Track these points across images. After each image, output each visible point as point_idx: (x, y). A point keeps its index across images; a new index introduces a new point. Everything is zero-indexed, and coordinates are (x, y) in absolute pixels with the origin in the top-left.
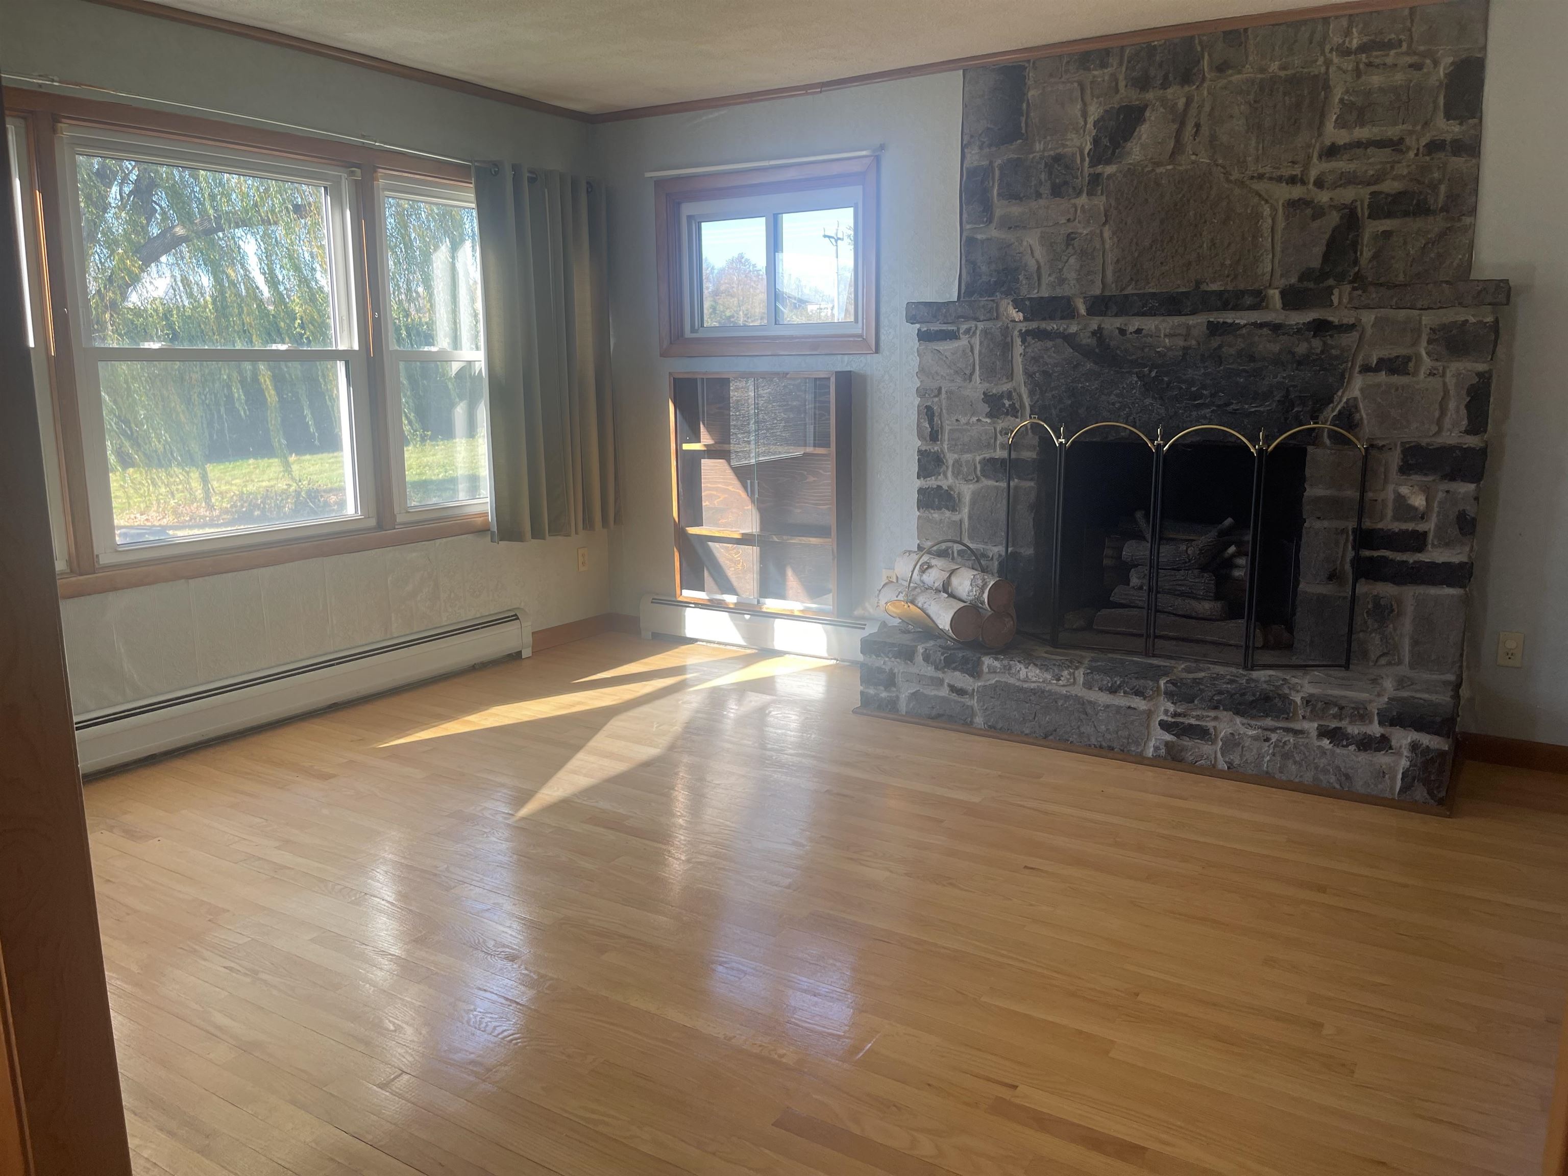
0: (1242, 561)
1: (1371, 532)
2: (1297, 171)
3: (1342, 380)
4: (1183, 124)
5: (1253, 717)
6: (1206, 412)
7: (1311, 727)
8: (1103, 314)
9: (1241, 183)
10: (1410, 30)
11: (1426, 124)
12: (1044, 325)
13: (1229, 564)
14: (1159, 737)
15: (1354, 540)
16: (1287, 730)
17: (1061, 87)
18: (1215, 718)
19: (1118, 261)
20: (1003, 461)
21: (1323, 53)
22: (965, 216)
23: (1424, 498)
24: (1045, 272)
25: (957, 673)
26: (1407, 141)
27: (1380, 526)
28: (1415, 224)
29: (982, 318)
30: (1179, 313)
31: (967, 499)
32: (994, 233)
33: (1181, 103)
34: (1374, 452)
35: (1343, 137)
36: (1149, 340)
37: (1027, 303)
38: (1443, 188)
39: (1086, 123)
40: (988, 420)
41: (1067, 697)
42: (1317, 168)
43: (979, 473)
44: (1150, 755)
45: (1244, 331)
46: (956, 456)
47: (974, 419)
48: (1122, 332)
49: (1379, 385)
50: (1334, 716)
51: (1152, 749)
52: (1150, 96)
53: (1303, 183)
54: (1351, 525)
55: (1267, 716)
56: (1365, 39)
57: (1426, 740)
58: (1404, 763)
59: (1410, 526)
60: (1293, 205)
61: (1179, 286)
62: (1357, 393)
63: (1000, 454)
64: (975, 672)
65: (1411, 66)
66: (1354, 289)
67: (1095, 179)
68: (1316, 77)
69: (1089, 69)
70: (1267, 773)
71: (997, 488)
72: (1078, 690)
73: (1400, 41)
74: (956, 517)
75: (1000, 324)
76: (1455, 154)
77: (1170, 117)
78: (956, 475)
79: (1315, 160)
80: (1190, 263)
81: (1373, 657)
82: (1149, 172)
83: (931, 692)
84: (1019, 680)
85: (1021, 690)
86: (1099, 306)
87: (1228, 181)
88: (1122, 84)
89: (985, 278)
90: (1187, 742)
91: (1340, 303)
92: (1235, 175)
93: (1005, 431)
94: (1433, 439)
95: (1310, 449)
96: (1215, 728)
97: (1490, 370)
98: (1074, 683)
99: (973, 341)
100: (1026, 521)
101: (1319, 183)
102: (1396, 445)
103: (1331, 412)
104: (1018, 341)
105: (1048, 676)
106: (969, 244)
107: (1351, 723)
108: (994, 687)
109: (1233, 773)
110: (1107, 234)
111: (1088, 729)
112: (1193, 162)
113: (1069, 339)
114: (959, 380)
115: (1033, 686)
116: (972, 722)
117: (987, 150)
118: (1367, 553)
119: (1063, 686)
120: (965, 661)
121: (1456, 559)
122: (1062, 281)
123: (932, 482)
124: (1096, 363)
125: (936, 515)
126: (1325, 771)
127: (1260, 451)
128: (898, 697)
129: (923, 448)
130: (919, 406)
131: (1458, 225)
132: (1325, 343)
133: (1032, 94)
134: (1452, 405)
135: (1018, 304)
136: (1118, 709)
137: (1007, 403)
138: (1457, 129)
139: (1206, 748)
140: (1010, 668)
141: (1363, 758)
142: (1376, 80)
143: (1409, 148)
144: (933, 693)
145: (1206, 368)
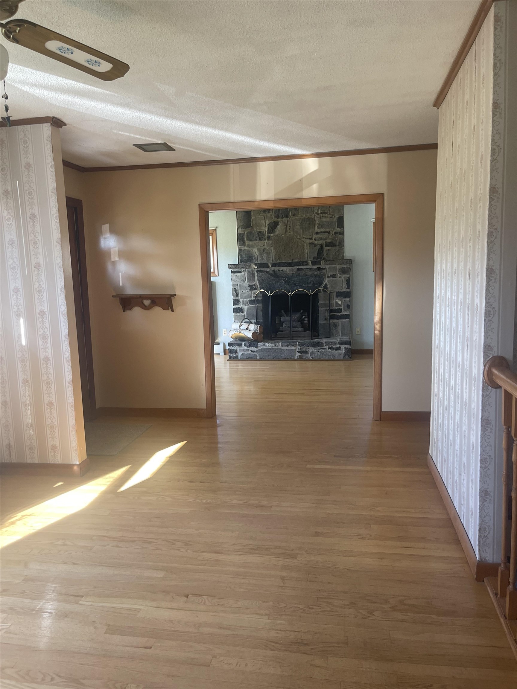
0: (306, 319)
1: (332, 309)
2: (311, 237)
3: (324, 279)
4: (287, 226)
5: (316, 347)
6: (298, 287)
7: (327, 347)
8: (275, 267)
9: (300, 239)
10: (329, 210)
11: (334, 229)
12: (261, 269)
13: (303, 320)
14: (298, 354)
15: (329, 311)
16: (322, 349)
17: (259, 216)
18: (309, 349)
19: (275, 255)
20: (254, 300)
21: (314, 214)
22: (239, 244)
23: (341, 302)
24: (259, 257)
25: (252, 348)
26: (331, 232)
27: (333, 308)
28: (334, 248)
29: (247, 268)
30: (291, 266)
31: (246, 310)
32: (246, 248)
33: (286, 222)
34: (331, 293)
35: (319, 231)
36: (285, 272)
37: (258, 264)
38: (338, 241)
39: (266, 225)
40: (250, 291)
41: (278, 349)
42: (314, 236)
43: (248, 303)
44: (296, 358)
45: (304, 270)
46: (242, 300)
47: (247, 291)
48: (279, 270)
49: (331, 280)
50: (331, 344)
51: (296, 357)
52: (279, 220)
53: (312, 239)
54: (328, 308)
55: (318, 347)
56: (321, 211)
57: (347, 346)
58: (344, 352)
59: (339, 308)
60: (310, 243)
61: (289, 260)
62: (327, 282)
63: (253, 299)
64: (257, 347)
65: (330, 217)
66: (325, 261)
67: (269, 237)
68: (313, 218)
69: (266, 213)
70: (319, 358)
71: (253, 306)
72: (280, 347)
73: (328, 212)
74: (243, 314)
75: (251, 269)
76: (340, 235)
77: (284, 224)
78: (243, 304)
79: (314, 235)
80: (291, 255)
81: (334, 335)
82: (280, 236)
83: (246, 353)
84: (267, 347)
85: (267, 349)
86: (274, 265)
87: (297, 238)
88: (273, 217)
89: (245, 259)
90: (303, 355)
91: (322, 264)
92: (298, 237)
93: (254, 294)
94: (341, 290)
95: (319, 293)
96: (309, 351)
97: (350, 277)
98: (279, 346)
99: (245, 273)
100: (260, 313)
101: (315, 240)
102: (334, 292)
103: (323, 286)
104: (256, 273)
105: (273, 345)
106: (240, 251)
107: (334, 345)
108: (261, 349)
109: (313, 359)
110: (272, 249)
111: (283, 355)
112: (289, 234)
113: (267, 272)
114: (242, 282)
115: (270, 348)
116: (256, 358)
117: (243, 229)
118: (331, 314)
119: (277, 347)
120: (254, 344)
121: (347, 313)
122: (263, 259)
123: (237, 306)
124: (274, 277)
125: (238, 314)
126: (330, 356)
127: (311, 294)
128: (238, 355)
129: (234, 298)
130: (232, 289)
131: (341, 248)
132: (320, 272)
133: (253, 217)
134: (344, 283)
135: (256, 265)
136: (289, 349)
137: (254, 287)
138: (339, 230)
139: (307, 355)
140: (265, 345)
141: (336, 352)
142: (324, 219)
143: (331, 233)
144: (247, 353)
145: (297, 278)
